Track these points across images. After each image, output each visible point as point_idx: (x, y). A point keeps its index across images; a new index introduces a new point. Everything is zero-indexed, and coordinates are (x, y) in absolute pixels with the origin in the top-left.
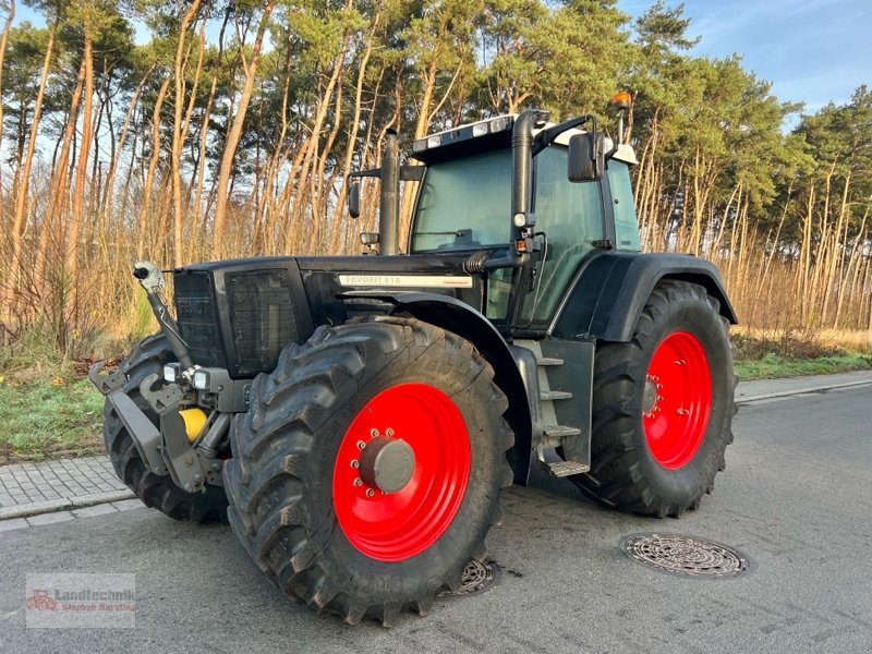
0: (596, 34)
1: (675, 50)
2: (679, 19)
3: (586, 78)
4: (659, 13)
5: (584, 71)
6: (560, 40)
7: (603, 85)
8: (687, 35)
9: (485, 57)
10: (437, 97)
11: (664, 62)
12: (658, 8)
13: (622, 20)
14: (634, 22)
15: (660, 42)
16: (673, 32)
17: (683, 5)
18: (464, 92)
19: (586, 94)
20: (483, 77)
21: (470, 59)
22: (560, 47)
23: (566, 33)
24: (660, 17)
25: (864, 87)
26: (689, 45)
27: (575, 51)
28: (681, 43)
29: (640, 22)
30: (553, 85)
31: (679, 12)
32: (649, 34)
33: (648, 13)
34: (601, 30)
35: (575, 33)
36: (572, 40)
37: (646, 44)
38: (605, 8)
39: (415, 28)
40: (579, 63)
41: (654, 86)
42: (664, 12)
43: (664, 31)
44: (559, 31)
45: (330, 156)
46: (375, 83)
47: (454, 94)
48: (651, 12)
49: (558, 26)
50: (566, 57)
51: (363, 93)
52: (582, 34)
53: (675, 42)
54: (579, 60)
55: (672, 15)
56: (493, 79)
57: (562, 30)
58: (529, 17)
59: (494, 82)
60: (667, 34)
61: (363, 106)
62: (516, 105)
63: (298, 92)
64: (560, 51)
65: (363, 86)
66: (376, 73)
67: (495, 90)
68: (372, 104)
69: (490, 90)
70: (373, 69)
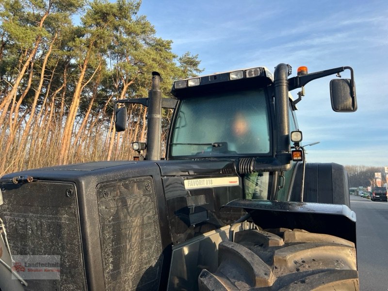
0: (164, 59)
1: (195, 73)
2: (197, 60)
4: (188, 57)
6: (149, 59)
7: (168, 81)
8: (199, 67)
9: (111, 65)
10: (86, 79)
12: (188, 54)
13: (174, 57)
14: (178, 59)
15: (189, 68)
16: (194, 65)
18: (100, 78)
20: (111, 74)
21: (104, 63)
22: (150, 62)
23: (152, 56)
26: (200, 71)
27: (156, 65)
28: (197, 70)
29: (180, 59)
31: (196, 58)
32: (185, 65)
33: (184, 56)
34: (167, 58)
35: (155, 57)
36: (154, 60)
37: (182, 69)
38: (166, 51)
39: (77, 42)
42: (190, 56)
43: (190, 64)
44: (148, 55)
46: (53, 68)
47: (95, 79)
49: (148, 53)
51: (45, 71)
52: (158, 58)
53: (195, 70)
55: (194, 58)
56: (115, 75)
57: (150, 55)
58: (134, 47)
59: (115, 77)
60: (192, 66)
61: (44, 77)
62: (127, 86)
63: (7, 67)
64: (149, 64)
65: (46, 68)
66: (54, 63)
67: (115, 80)
68: (51, 77)
69: (113, 79)
70: (52, 60)
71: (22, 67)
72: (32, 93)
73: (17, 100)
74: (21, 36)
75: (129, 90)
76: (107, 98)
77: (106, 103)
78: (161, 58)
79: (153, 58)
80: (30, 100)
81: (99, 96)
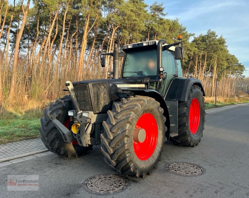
0: (139, 10)
1: (161, 16)
2: (162, 7)
3: (136, 22)
4: (156, 5)
5: (135, 20)
6: (128, 10)
7: (141, 25)
8: (164, 12)
9: (105, 14)
10: (90, 26)
11: (158, 19)
12: (156, 3)
13: (146, 6)
14: (149, 7)
15: (157, 13)
16: (160, 11)
17: (163, 3)
18: (99, 25)
19: (136, 27)
20: (105, 21)
21: (100, 15)
22: (129, 12)
23: (130, 8)
24: (157, 6)
25: (210, 30)
26: (165, 15)
27: (133, 14)
28: (162, 14)
29: (151, 7)
30: (126, 24)
31: (162, 5)
32: (154, 11)
33: (153, 4)
34: (140, 8)
35: (132, 9)
36: (132, 11)
37: (152, 14)
38: (141, 2)
39: (83, 3)
40: (134, 18)
41: (155, 26)
42: (157, 5)
43: (158, 10)
44: (128, 8)
45: (54, 43)
46: (69, 20)
47: (95, 25)
48: (154, 4)
49: (128, 6)
50: (130, 16)
51: (65, 23)
52: (134, 9)
53: (161, 14)
54: (134, 17)
55: (160, 6)
56: (107, 21)
57: (129, 7)
58: (119, 3)
59: (108, 23)
60: (159, 11)
61: (65, 27)
62: (115, 30)
63: (42, 21)
64: (128, 14)
65: (66, 21)
66: (70, 17)
67: (108, 25)
68: (69, 27)
69: (106, 24)
70: (69, 15)
71: (52, 22)
72: (58, 37)
73: (51, 42)
74: (50, 3)
75: (117, 31)
76: (103, 37)
77: (103, 41)
78: (137, 8)
79: (131, 10)
80: (57, 41)
81: (98, 35)
